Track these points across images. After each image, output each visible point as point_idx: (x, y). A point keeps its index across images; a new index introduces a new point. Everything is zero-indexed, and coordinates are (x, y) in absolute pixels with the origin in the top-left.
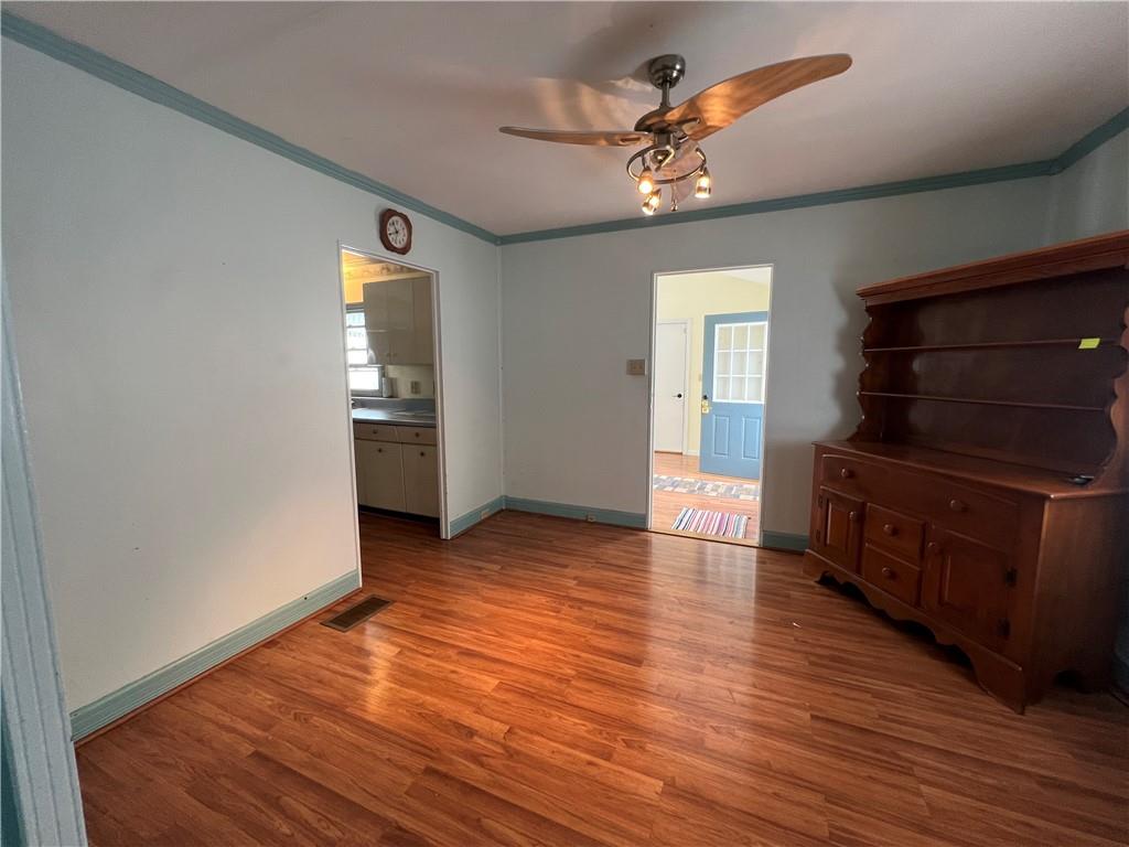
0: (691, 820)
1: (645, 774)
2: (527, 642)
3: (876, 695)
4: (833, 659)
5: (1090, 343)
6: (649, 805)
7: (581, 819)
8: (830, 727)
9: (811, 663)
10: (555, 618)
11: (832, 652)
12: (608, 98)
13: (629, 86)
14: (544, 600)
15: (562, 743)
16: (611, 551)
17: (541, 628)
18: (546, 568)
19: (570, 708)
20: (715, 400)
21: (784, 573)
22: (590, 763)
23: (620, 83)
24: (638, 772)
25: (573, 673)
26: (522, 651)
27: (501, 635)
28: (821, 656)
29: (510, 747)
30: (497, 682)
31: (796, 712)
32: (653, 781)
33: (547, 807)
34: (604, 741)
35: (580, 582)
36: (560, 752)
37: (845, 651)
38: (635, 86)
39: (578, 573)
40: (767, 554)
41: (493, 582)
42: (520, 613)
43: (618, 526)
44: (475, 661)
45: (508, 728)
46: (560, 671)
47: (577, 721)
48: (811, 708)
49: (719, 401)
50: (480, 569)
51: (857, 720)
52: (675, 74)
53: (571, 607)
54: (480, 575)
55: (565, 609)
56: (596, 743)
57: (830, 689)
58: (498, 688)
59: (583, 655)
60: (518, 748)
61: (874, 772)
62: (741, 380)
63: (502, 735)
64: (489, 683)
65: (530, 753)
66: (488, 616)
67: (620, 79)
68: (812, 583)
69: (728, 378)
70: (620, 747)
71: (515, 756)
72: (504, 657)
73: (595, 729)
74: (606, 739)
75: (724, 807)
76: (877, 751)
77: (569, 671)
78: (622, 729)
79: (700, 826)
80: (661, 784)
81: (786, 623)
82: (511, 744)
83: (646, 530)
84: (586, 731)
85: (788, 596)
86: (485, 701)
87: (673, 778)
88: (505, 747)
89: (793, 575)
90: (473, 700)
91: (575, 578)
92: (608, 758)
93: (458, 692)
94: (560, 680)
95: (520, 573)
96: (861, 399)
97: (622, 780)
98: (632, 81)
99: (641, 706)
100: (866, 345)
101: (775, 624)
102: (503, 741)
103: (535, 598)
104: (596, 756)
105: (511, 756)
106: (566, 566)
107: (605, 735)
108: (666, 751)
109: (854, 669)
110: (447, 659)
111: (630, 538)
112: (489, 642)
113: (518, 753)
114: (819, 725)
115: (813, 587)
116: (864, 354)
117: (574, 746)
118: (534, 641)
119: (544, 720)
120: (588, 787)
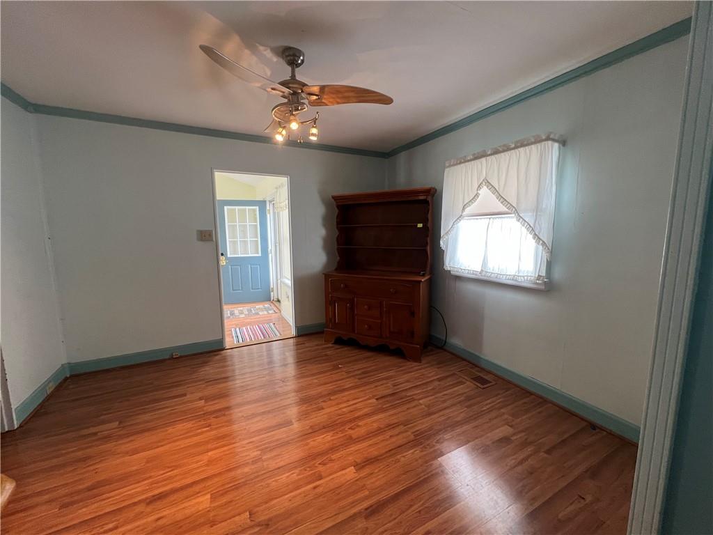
0: (376, 471)
1: (343, 469)
2: (205, 458)
3: (387, 378)
4: (363, 373)
5: (420, 225)
6: (357, 480)
7: (336, 515)
8: (384, 400)
9: (359, 379)
10: (211, 430)
11: (363, 370)
12: (247, 52)
13: (265, 53)
14: (188, 425)
15: (291, 492)
16: (209, 371)
17: (207, 442)
18: (168, 403)
19: (276, 472)
20: (229, 256)
21: (317, 345)
22: (315, 488)
23: (261, 48)
24: (338, 472)
25: (259, 452)
26: (207, 465)
27: (176, 467)
28: (360, 374)
29: (260, 522)
30: (208, 496)
31: (370, 401)
32: (348, 470)
33: (315, 527)
34: (311, 472)
35: (206, 400)
36: (295, 497)
37: (365, 368)
38: (268, 54)
39: (200, 395)
40: (301, 339)
41: (120, 437)
42: (178, 443)
43: (201, 353)
44: (172, 498)
45: (248, 513)
46: (248, 458)
47: (287, 474)
48: (374, 396)
49: (231, 256)
50: (95, 434)
51: (389, 391)
52: (299, 62)
53: (216, 417)
54: (98, 440)
55: (213, 420)
56: (309, 475)
57: (373, 386)
58: (213, 498)
59: (254, 439)
60: (267, 517)
61: (408, 406)
62: (245, 242)
63: (249, 520)
64: (203, 502)
65: (278, 512)
66: (147, 462)
67: (263, 45)
68: (331, 345)
69: (237, 241)
70: (321, 468)
71: (270, 523)
72: (197, 478)
73: (301, 470)
74: (309, 471)
75: (381, 456)
76: (402, 398)
77: (256, 453)
78: (315, 459)
79: (380, 470)
80: (353, 467)
81: (336, 367)
82: (260, 520)
83: (224, 349)
84: (298, 475)
85: (326, 355)
86: (212, 514)
87: (355, 461)
88: (259, 525)
89: (322, 345)
90: (202, 520)
91: (201, 399)
92: (320, 478)
93: (181, 527)
94: (254, 462)
95: (146, 417)
96: (338, 249)
97: (337, 481)
98: (269, 51)
99: (312, 443)
100: (338, 223)
101: (333, 370)
102: (253, 523)
103: (181, 427)
104: (313, 482)
105: (268, 525)
106: (185, 395)
107: (308, 469)
108: (342, 452)
109: (372, 374)
110: (138, 516)
111: (217, 357)
112: (170, 478)
113: (270, 520)
114: (380, 401)
115: (332, 347)
116: (337, 228)
117: (298, 488)
118: (210, 454)
119: (268, 489)
120: (326, 499)
